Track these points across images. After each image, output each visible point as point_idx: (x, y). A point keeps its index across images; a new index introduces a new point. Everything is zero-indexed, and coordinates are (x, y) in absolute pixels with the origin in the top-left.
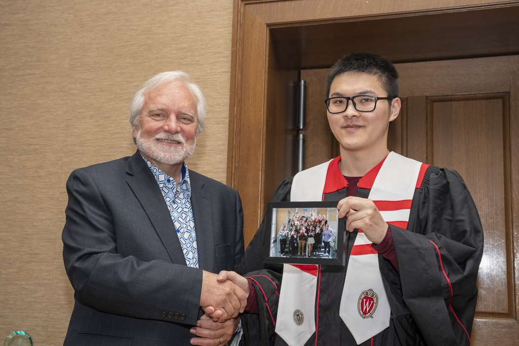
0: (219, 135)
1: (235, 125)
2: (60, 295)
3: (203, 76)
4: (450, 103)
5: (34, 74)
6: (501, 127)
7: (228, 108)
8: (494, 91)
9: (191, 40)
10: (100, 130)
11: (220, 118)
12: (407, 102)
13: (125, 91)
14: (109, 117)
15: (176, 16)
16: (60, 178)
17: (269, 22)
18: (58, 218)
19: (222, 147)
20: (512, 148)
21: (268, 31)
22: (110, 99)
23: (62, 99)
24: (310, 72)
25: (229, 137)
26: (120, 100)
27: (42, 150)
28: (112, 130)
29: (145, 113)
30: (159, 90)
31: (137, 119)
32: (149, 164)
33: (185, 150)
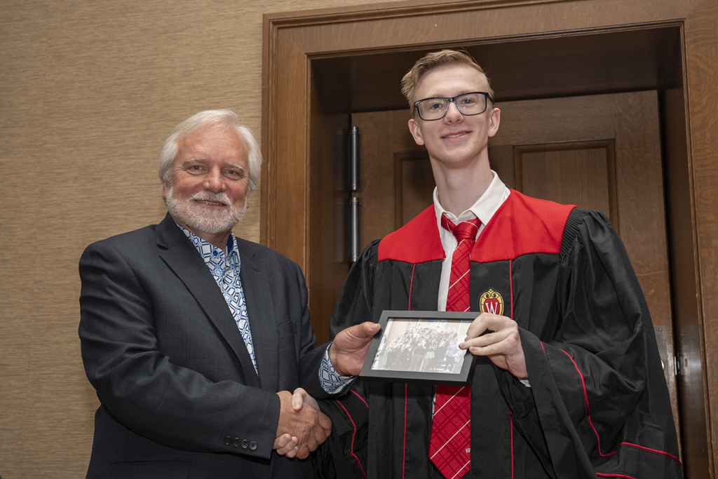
1: (269, 187)
2: (37, 419)
4: (542, 153)
6: (606, 183)
8: (596, 138)
9: (207, 75)
10: (87, 196)
13: (119, 144)
14: (100, 179)
15: (187, 44)
17: (310, 51)
18: (32, 316)
19: (254, 216)
20: (620, 210)
21: (309, 63)
22: (100, 155)
23: (35, 156)
24: (364, 115)
25: (262, 202)
26: (113, 157)
27: (8, 225)
28: (104, 196)
29: (179, 165)
30: (198, 134)
31: (167, 172)
32: (187, 232)
33: (231, 214)
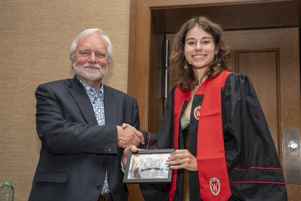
0: (123, 69)
1: (132, 64)
2: (28, 162)
3: (113, 36)
4: (248, 53)
5: (11, 33)
6: (275, 67)
7: (128, 54)
8: (272, 47)
9: (105, 15)
10: (52, 66)
11: (123, 60)
13: (67, 44)
14: (58, 59)
16: (28, 94)
17: (151, 6)
18: (27, 117)
19: (124, 77)
20: (281, 78)
21: (150, 11)
22: (57, 48)
23: (29, 48)
24: (171, 35)
25: (128, 71)
26: (64, 49)
27: (16, 78)
28: (59, 66)
29: (77, 52)
30: (85, 39)
31: (73, 56)
32: (81, 81)
33: (100, 72)
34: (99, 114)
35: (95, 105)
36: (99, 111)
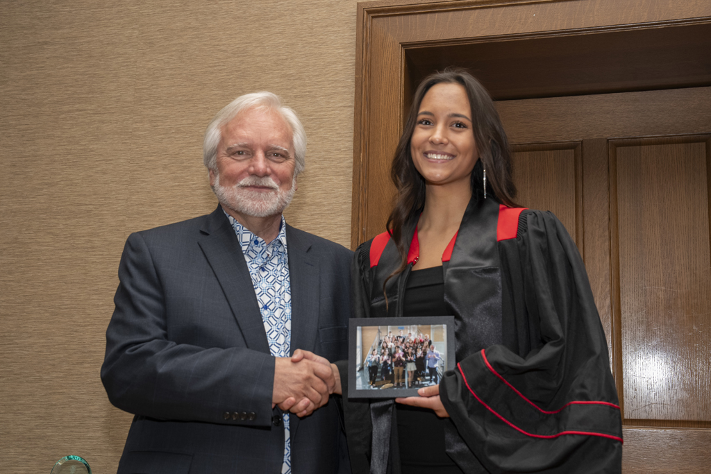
0: (340, 190)
1: (361, 177)
3: (317, 112)
5: (85, 110)
6: (705, 178)
7: (351, 154)
8: (696, 132)
9: (299, 64)
10: (177, 184)
11: (341, 167)
12: (582, 146)
14: (190, 167)
15: (281, 33)
17: (405, 41)
19: (343, 206)
21: (404, 53)
22: (190, 143)
23: (125, 143)
25: (353, 192)
27: (97, 212)
28: (194, 184)
29: (223, 152)
31: (212, 160)
32: (231, 218)
33: (279, 196)
34: (277, 295)
35: (266, 273)
36: (277, 286)
